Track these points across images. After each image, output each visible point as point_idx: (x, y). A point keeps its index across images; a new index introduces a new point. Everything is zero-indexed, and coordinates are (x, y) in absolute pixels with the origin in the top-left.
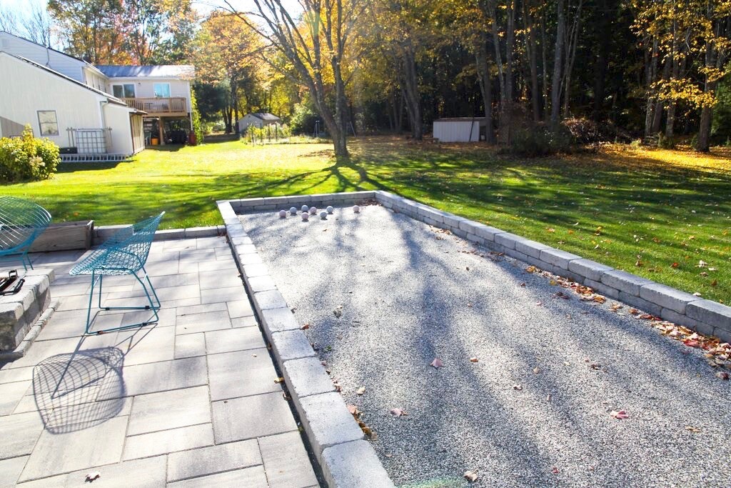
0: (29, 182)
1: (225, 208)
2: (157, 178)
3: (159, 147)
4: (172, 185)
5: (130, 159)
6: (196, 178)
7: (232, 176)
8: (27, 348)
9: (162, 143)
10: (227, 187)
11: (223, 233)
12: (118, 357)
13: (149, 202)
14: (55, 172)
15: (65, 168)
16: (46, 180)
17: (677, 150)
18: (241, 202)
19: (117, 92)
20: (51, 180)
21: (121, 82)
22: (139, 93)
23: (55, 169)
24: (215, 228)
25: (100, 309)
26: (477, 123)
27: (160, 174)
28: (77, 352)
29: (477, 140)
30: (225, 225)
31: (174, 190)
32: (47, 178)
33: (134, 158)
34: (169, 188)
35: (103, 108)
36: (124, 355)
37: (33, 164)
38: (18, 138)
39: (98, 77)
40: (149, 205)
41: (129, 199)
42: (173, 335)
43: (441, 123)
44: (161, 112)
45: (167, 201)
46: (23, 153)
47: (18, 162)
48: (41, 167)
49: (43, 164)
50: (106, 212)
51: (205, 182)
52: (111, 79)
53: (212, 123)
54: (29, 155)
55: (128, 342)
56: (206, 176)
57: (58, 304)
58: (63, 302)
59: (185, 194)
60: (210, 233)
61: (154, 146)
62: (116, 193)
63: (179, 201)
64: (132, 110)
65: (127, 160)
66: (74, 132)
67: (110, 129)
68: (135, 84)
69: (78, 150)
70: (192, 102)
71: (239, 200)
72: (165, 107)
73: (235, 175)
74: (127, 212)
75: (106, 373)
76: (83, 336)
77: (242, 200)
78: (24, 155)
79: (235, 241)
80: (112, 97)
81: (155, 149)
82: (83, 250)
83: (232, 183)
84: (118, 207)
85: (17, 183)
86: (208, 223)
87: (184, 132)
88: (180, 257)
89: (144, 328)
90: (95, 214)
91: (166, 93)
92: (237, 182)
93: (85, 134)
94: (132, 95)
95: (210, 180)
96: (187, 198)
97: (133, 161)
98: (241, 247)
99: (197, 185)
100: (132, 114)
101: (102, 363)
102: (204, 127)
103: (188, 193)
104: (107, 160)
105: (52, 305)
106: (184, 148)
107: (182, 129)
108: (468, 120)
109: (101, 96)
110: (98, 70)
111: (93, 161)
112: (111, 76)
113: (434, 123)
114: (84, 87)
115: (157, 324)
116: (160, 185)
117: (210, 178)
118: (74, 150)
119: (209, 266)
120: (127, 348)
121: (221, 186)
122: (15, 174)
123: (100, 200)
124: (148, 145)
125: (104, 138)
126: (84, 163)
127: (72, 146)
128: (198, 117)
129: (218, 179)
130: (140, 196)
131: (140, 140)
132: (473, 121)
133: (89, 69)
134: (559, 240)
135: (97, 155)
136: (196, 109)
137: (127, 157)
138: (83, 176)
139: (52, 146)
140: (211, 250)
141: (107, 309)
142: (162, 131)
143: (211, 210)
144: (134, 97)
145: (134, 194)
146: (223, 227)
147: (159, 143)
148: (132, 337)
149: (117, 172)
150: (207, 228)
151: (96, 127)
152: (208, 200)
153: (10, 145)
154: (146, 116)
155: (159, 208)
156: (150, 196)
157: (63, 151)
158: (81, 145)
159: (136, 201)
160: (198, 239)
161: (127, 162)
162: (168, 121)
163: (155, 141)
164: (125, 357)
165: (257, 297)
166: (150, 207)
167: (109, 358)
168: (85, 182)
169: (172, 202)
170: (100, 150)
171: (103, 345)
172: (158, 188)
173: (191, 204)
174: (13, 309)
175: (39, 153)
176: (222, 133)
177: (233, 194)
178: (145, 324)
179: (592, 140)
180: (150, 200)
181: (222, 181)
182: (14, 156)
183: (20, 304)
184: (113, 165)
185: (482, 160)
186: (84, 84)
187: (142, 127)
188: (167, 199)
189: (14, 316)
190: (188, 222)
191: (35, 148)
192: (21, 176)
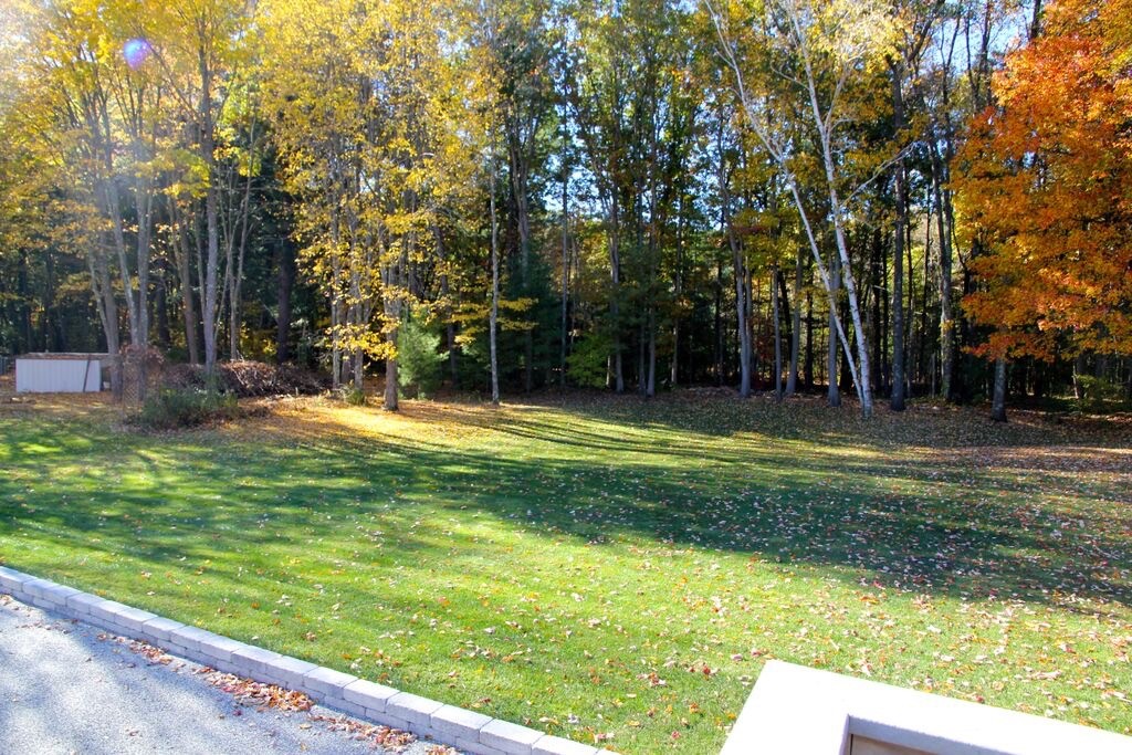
17: (368, 405)
26: (96, 365)
29: (97, 389)
43: (30, 361)
108: (80, 358)
113: (18, 362)
132: (89, 359)
134: (150, 589)
179: (269, 392)
185: (98, 433)
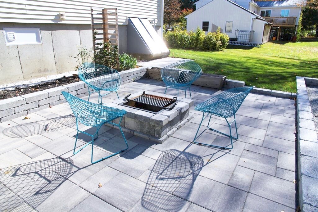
0: (214, 51)
1: (301, 83)
2: (268, 57)
3: (276, 42)
4: (275, 62)
5: (259, 46)
6: (289, 60)
7: (311, 61)
8: (165, 139)
9: (278, 39)
10: (306, 68)
11: (294, 98)
12: (200, 166)
13: (259, 70)
14: (225, 48)
15: (230, 47)
16: (221, 52)
18: (312, 80)
19: (262, 14)
20: (223, 52)
21: (265, 9)
22: (273, 15)
23: (226, 47)
24: (290, 94)
25: (207, 128)
27: (271, 55)
28: (183, 152)
30: (297, 93)
31: (275, 65)
32: (221, 51)
33: (261, 46)
34: (273, 63)
35: (253, 21)
36: (203, 166)
37: (217, 44)
38: (215, 33)
39: (255, 7)
40: (258, 72)
41: (250, 66)
42: (236, 164)
44: (281, 24)
45: (269, 71)
46: (215, 39)
47: (212, 43)
48: (220, 46)
49: (221, 44)
50: (236, 72)
51: (294, 63)
52: (261, 8)
53: (308, 31)
54: (217, 40)
55: (209, 158)
56: (296, 60)
57: (192, 118)
58: (194, 117)
59: (280, 68)
60: (285, 96)
61: (274, 41)
62: (245, 62)
63: (275, 72)
64: (266, 23)
65: (258, 46)
66: (238, 31)
67: (254, 31)
68: (272, 10)
69: (238, 40)
70: (300, 19)
71: (311, 78)
72: (284, 22)
73: (313, 62)
74: (246, 73)
75: (188, 175)
76: (191, 143)
77: (313, 79)
78: (215, 40)
79: (300, 107)
80: (259, 16)
81: (273, 43)
82: (217, 90)
83: (310, 66)
84: (243, 70)
85: (210, 51)
86: (287, 90)
87: (291, 35)
88: (264, 107)
89: (222, 150)
90: (231, 72)
91: (287, 15)
92: (313, 66)
93: (242, 32)
94: (269, 15)
95: (297, 62)
96: (280, 71)
97: (260, 47)
98: (302, 112)
99: (288, 64)
100: (266, 24)
101: (190, 166)
102: (303, 33)
103: (282, 68)
104: (248, 46)
105: (188, 118)
106: (288, 44)
107: (290, 33)
109: (254, 15)
110: (256, 4)
111: (243, 45)
112: (261, 6)
114: (248, 11)
115: (231, 151)
116: (269, 61)
117: (297, 61)
118: (236, 39)
119: (278, 119)
120: (207, 161)
121: (302, 67)
122: (210, 47)
123: (237, 65)
124: (270, 40)
125: (250, 35)
126: (238, 45)
127: (236, 37)
128: (301, 27)
129: (301, 63)
130: (256, 65)
131: (267, 37)
133: (252, 3)
135: (245, 43)
136: (301, 23)
137: (258, 45)
138: (236, 51)
139: (226, 37)
140: (283, 108)
141: (211, 129)
142: (279, 33)
143: (291, 82)
144: (270, 16)
145: (254, 64)
146: (295, 94)
147: (276, 39)
148: (214, 154)
149: (251, 52)
150: (285, 93)
151: (248, 30)
152: (291, 75)
153: (211, 35)
154: (273, 26)
155: (263, 74)
156: (261, 66)
157: (231, 39)
158: (240, 37)
159: (253, 68)
160: (277, 98)
161: (258, 47)
162: (284, 29)
163: (274, 38)
164: (203, 168)
165: (302, 159)
166: (258, 73)
167: (195, 164)
168: (236, 54)
169: (271, 72)
170: (247, 41)
171: (197, 153)
172: (267, 62)
173: (281, 75)
174: (162, 119)
175: (221, 40)
176: (313, 37)
177: (308, 73)
178: (224, 148)
180: (260, 69)
181: (304, 64)
182: (211, 40)
183: (168, 118)
184: (251, 48)
186: (248, 10)
187: (269, 31)
188: (269, 69)
189: (162, 124)
190: (275, 86)
191: (220, 37)
192: (212, 49)
